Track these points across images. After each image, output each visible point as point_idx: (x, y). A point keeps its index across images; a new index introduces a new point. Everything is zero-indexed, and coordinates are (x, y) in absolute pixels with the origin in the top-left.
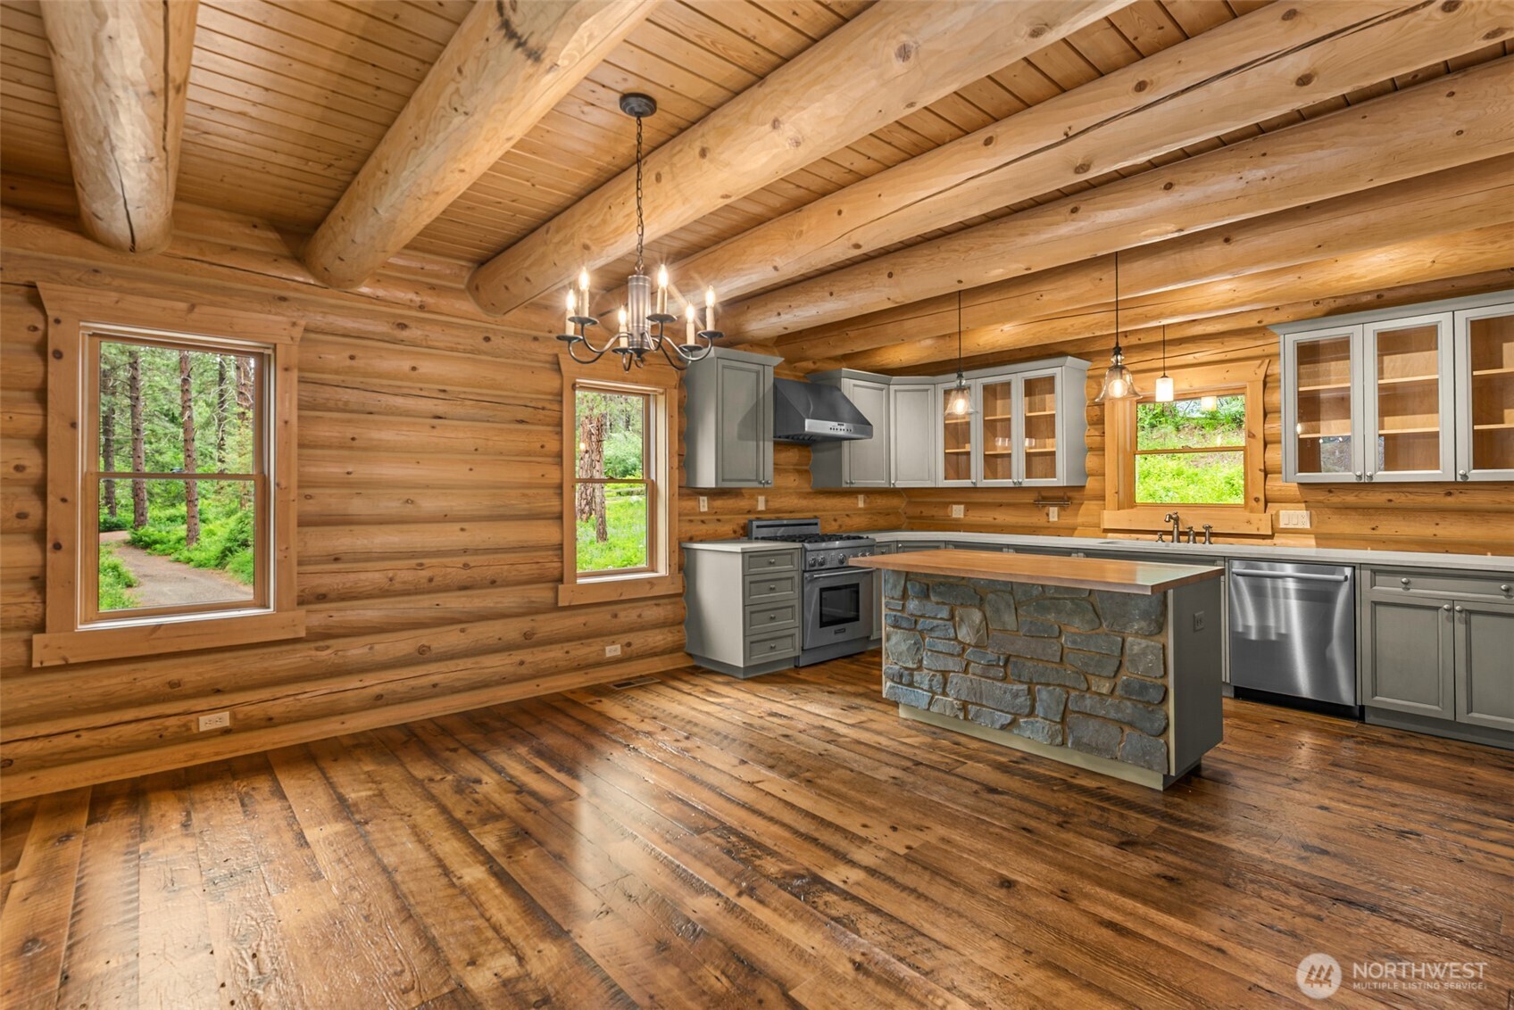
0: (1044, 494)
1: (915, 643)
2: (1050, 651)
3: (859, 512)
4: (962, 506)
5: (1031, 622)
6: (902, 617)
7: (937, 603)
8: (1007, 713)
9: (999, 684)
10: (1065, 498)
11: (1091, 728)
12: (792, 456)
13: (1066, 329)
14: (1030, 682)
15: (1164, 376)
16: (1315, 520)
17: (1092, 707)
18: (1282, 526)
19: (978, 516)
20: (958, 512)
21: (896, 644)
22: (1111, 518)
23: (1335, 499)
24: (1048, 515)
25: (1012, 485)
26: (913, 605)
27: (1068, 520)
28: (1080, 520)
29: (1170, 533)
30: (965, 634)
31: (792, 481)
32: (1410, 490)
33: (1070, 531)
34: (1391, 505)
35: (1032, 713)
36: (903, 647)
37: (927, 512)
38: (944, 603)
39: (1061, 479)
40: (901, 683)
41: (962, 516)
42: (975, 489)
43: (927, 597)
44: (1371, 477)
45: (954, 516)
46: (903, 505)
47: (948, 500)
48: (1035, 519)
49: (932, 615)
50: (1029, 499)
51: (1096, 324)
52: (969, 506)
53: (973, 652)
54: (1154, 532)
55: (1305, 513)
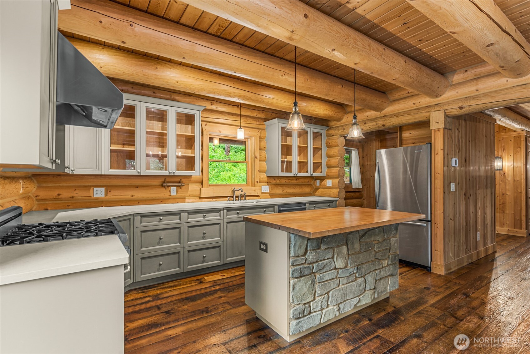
0: (168, 180)
1: (312, 283)
2: (371, 255)
4: (103, 189)
5: (366, 244)
6: (305, 268)
7: (325, 249)
8: (355, 297)
9: (354, 283)
10: (180, 182)
11: (382, 284)
14: (365, 276)
15: (241, 128)
16: (271, 189)
17: (383, 274)
18: (262, 192)
19: (115, 195)
20: (99, 193)
21: (300, 289)
22: (205, 191)
23: (278, 181)
24: (170, 192)
25: (168, 174)
26: (310, 256)
27: (182, 193)
28: (188, 193)
30: (339, 263)
32: (290, 179)
33: (182, 199)
34: (285, 183)
35: (365, 290)
36: (305, 289)
38: (328, 248)
39: (197, 172)
40: (304, 316)
41: (103, 196)
42: (140, 176)
43: (319, 248)
44: (296, 174)
45: (95, 196)
46: (35, 189)
49: (322, 259)
50: (158, 182)
52: (109, 188)
53: (343, 272)
54: (226, 197)
55: (268, 187)
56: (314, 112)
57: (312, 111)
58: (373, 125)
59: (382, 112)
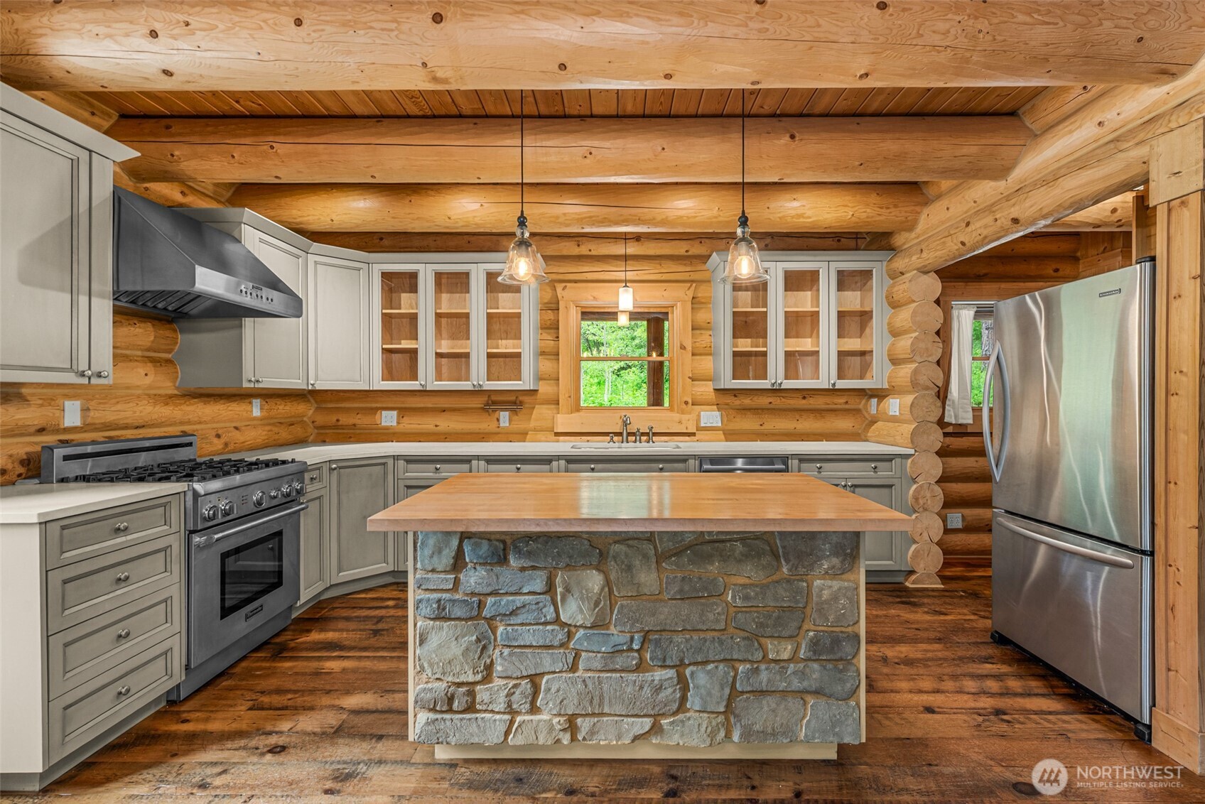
0: (494, 398)
1: (478, 640)
2: (711, 616)
3: (253, 423)
4: (395, 413)
5: (683, 579)
6: (454, 601)
7: (523, 569)
8: (645, 716)
9: (632, 677)
10: (516, 402)
11: (766, 708)
12: (144, 334)
13: (557, 217)
14: (680, 666)
15: (626, 286)
16: (725, 419)
17: (769, 681)
18: (702, 425)
19: (412, 424)
20: (389, 419)
21: (440, 646)
22: (564, 422)
23: (747, 401)
24: (498, 420)
25: (471, 388)
26: (473, 578)
27: (520, 424)
28: (532, 424)
29: (620, 434)
30: (573, 611)
31: (142, 377)
32: (783, 395)
33: (522, 436)
34: (771, 406)
35: (682, 707)
36: (456, 650)
37: (346, 420)
38: (534, 568)
39: (526, 383)
40: (450, 710)
41: (394, 424)
42: (424, 393)
43: (503, 561)
44: (780, 384)
45: (383, 424)
46: (311, 412)
47: (374, 405)
48: (485, 424)
49: (512, 590)
50: (478, 402)
51: (591, 217)
52: (403, 412)
53: (587, 637)
54: (606, 434)
55: (718, 413)
56: (802, 220)
57: (793, 217)
58: (986, 227)
59: (1010, 179)
